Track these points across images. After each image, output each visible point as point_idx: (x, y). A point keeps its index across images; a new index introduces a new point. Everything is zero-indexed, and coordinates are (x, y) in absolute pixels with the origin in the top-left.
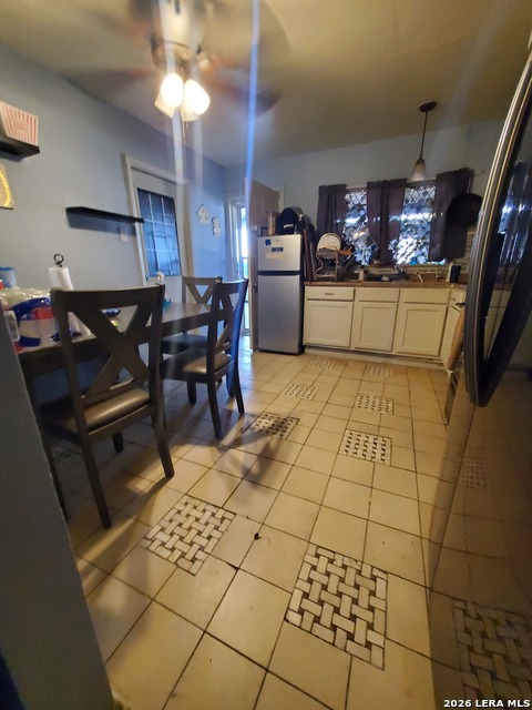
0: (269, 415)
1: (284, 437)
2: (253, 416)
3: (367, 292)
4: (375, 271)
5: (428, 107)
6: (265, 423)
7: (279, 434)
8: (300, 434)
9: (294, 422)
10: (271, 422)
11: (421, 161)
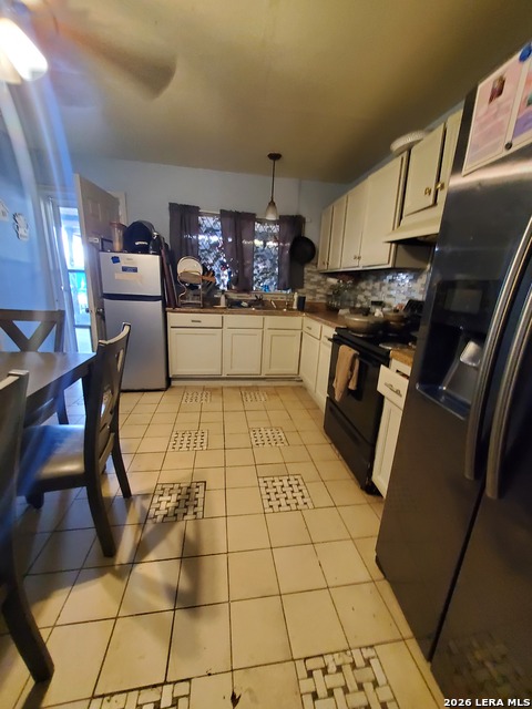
0: (168, 487)
1: (200, 515)
2: (145, 496)
4: (234, 296)
5: (275, 157)
6: (166, 503)
7: (191, 512)
8: (215, 502)
9: (202, 488)
10: (174, 498)
11: (272, 204)
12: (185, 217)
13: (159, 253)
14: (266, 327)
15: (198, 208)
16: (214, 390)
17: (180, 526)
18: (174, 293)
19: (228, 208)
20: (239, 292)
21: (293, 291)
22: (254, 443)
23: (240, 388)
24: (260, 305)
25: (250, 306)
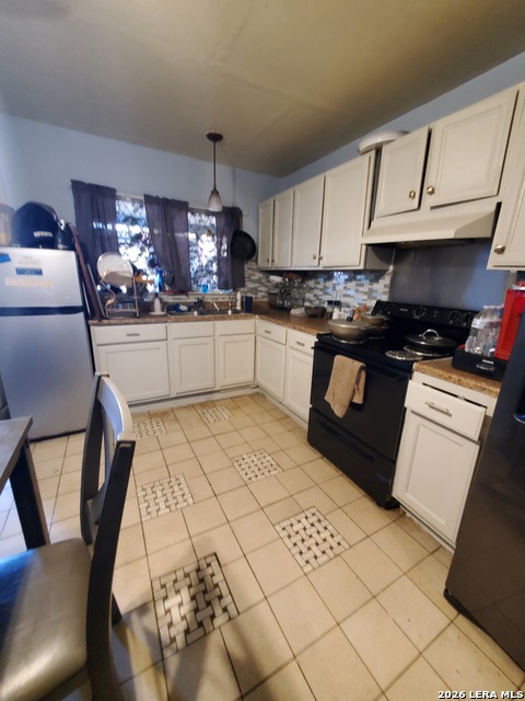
0: (169, 581)
1: (232, 608)
2: (143, 609)
3: (178, 328)
4: (170, 299)
5: (215, 137)
6: (177, 609)
7: (218, 611)
8: (243, 580)
9: (215, 564)
10: (185, 595)
11: (215, 192)
12: (96, 200)
13: (71, 248)
14: (218, 333)
15: (113, 191)
16: (163, 415)
17: (214, 640)
18: (98, 301)
19: (154, 193)
20: (175, 294)
21: (235, 290)
22: (246, 478)
23: (193, 406)
24: (203, 309)
25: (189, 310)
